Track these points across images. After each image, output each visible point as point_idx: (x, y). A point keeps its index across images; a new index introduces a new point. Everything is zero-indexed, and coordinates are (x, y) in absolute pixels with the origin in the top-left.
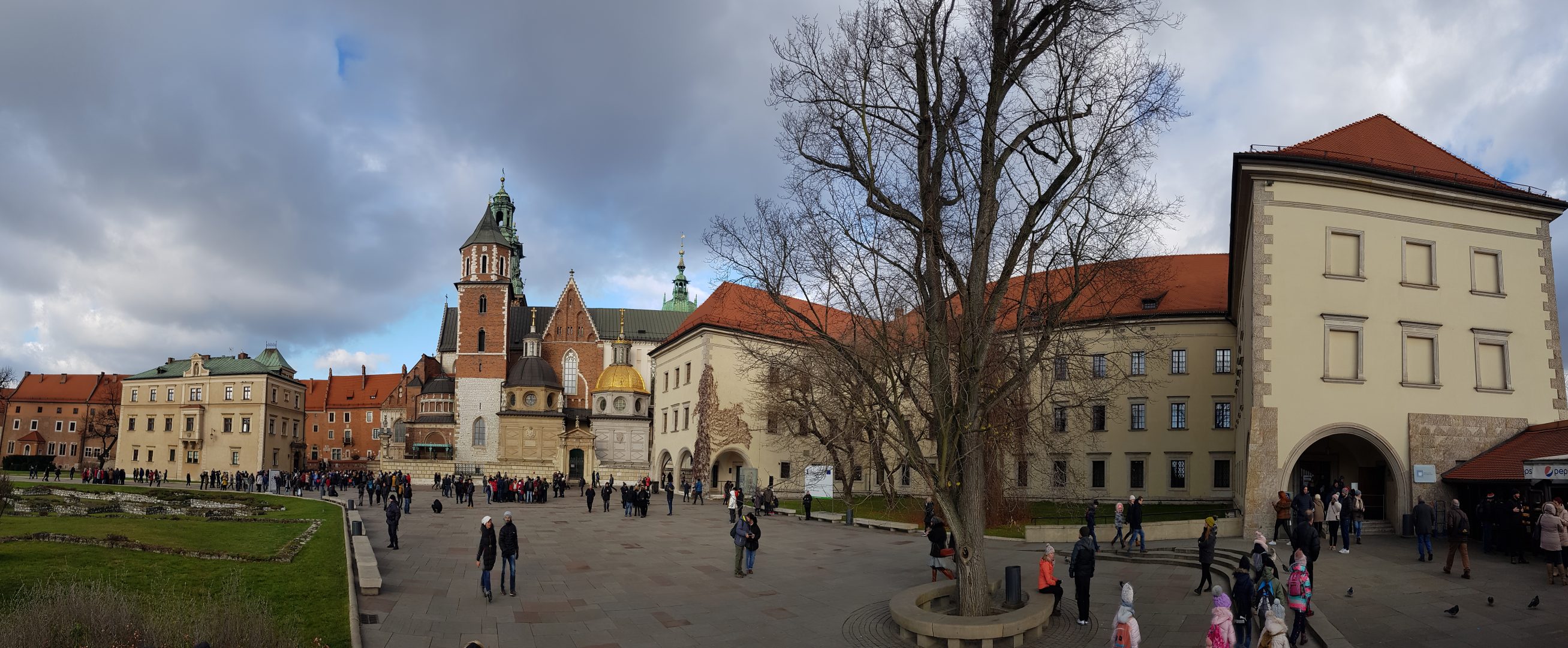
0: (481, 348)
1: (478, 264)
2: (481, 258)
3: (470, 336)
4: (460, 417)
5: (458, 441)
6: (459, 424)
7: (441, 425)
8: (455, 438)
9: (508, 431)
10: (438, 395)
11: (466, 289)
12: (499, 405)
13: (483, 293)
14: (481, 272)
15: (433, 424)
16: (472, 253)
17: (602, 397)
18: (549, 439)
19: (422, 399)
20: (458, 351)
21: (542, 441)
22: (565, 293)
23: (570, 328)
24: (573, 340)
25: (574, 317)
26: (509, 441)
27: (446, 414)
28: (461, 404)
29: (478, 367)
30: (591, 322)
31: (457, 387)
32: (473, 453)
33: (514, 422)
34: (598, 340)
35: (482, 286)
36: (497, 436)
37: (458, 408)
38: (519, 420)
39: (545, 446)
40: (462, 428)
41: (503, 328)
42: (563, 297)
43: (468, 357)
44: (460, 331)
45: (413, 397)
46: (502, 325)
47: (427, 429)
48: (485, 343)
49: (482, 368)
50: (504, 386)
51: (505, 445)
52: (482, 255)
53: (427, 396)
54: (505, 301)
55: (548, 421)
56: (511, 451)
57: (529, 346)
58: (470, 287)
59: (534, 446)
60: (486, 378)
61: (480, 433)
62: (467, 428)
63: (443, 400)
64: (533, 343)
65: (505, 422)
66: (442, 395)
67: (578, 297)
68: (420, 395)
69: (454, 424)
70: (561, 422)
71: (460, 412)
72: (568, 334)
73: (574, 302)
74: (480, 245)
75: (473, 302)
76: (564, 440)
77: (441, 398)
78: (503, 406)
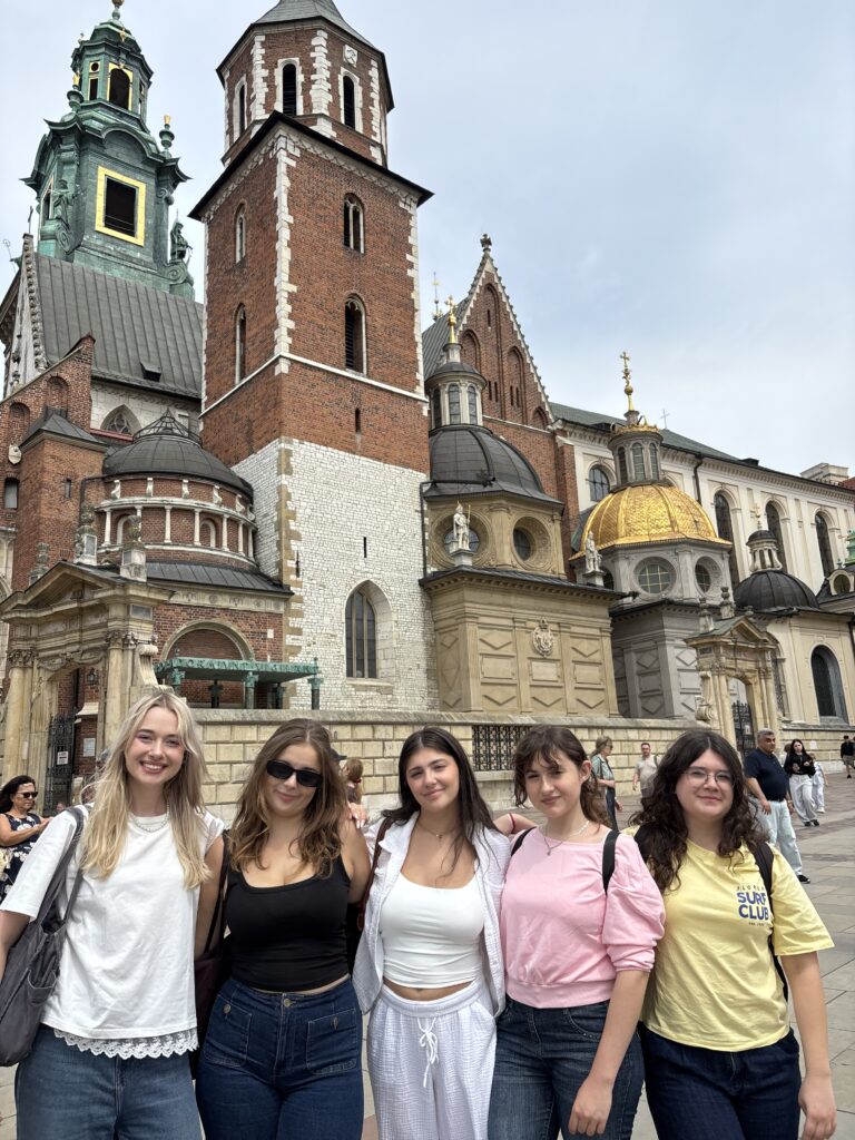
0: (353, 361)
1: (333, 91)
2: (341, 78)
3: (320, 307)
4: (298, 575)
5: (294, 654)
6: (300, 600)
7: (227, 597)
8: (286, 650)
9: (482, 633)
10: (202, 490)
11: (303, 151)
12: (420, 552)
13: (350, 190)
14: (343, 122)
15: (203, 591)
16: (313, 49)
17: (656, 559)
18: (584, 659)
19: (119, 495)
20: (283, 346)
21: (572, 665)
22: (478, 290)
23: (493, 385)
24: (503, 415)
25: (500, 358)
26: (489, 662)
27: (238, 561)
28: (303, 533)
29: (352, 418)
30: (536, 380)
31: (289, 471)
32: (349, 704)
33: (501, 602)
34: (558, 426)
35: (352, 167)
36: (420, 650)
37: (294, 545)
38: (513, 600)
39: (578, 680)
40: (310, 617)
41: (412, 318)
42: (475, 298)
43: (317, 374)
44: (290, 281)
45: (69, 481)
46: (410, 309)
47: (178, 609)
48: (364, 349)
49: (363, 424)
50: (433, 497)
51: (481, 676)
52: (343, 70)
53: (150, 487)
54: (411, 240)
55: (578, 608)
56: (498, 694)
57: (464, 398)
58: (317, 150)
59: (555, 678)
60: (379, 460)
61: (360, 641)
62: (327, 620)
63: (224, 509)
64: (472, 392)
65: (475, 602)
66: (219, 491)
67: (508, 309)
68: (103, 478)
69: (280, 599)
70: (605, 612)
71: (301, 559)
72: (490, 398)
73: (498, 319)
74: (341, 36)
75: (323, 202)
76: (722, 650)
77: (215, 502)
78: (460, 553)
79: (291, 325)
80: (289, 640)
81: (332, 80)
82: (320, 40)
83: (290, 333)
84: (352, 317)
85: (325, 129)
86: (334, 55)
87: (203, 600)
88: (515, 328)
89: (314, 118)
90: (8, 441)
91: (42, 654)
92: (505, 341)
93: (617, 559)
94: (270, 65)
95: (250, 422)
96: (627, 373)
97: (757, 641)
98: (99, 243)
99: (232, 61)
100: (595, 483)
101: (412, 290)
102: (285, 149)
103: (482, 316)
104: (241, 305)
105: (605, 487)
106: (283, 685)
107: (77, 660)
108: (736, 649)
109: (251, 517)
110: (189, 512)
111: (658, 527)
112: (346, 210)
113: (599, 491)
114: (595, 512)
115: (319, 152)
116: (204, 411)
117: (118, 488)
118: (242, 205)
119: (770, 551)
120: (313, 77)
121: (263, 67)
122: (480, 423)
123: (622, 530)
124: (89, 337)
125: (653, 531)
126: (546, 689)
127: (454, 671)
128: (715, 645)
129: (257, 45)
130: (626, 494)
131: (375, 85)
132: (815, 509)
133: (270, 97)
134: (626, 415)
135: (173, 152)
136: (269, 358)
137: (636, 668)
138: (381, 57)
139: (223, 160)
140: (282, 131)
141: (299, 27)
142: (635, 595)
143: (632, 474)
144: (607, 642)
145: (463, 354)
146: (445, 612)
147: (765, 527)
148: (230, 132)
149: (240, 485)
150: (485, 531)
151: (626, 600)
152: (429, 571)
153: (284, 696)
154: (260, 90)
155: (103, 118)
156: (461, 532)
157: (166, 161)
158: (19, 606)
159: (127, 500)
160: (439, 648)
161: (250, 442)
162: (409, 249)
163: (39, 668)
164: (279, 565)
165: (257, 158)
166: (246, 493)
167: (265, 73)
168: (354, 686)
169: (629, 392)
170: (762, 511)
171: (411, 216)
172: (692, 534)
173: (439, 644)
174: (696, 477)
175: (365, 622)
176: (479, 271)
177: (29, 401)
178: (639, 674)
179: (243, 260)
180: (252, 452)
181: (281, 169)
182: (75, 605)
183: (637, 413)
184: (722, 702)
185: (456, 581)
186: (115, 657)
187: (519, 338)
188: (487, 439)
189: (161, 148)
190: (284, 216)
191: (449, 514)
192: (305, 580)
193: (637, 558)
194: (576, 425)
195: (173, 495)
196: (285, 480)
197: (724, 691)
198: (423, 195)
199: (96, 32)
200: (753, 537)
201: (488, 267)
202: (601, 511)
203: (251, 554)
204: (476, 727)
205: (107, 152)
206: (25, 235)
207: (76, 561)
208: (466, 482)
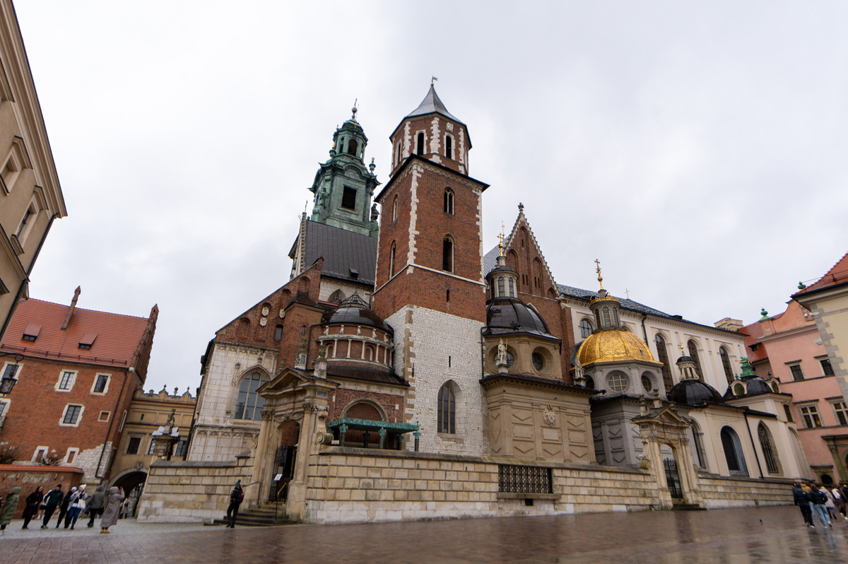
0: (447, 266)
1: (441, 143)
2: (445, 137)
3: (431, 241)
4: (413, 376)
5: (409, 419)
6: (414, 389)
7: (376, 387)
8: (405, 416)
9: (514, 411)
10: (368, 331)
11: (425, 170)
12: (481, 365)
13: (448, 186)
14: (445, 155)
15: (363, 383)
16: (432, 126)
17: (618, 371)
18: (576, 429)
19: (327, 334)
20: (411, 260)
21: (568, 431)
22: (516, 230)
23: (525, 276)
24: (531, 292)
25: (529, 263)
26: (517, 427)
27: (383, 368)
28: (416, 354)
29: (445, 294)
30: (549, 274)
31: (410, 321)
32: (439, 448)
33: (525, 394)
34: (562, 297)
35: (449, 175)
36: (480, 419)
37: (412, 360)
38: (532, 393)
39: (571, 440)
40: (418, 398)
41: (478, 245)
42: (515, 233)
43: (428, 273)
44: (416, 230)
45: (305, 326)
46: (477, 241)
47: (350, 392)
48: (453, 260)
49: (451, 298)
50: (487, 335)
51: (512, 435)
52: (446, 133)
53: (342, 329)
54: (478, 208)
55: (571, 399)
56: (522, 447)
57: (507, 283)
58: (432, 169)
59: (557, 439)
60: (459, 315)
61: (446, 412)
62: (428, 400)
63: (378, 341)
64: (511, 280)
65: (512, 393)
66: (375, 332)
67: (533, 239)
68: (321, 325)
69: (404, 388)
70: (587, 401)
71: (415, 368)
72: (524, 283)
73: (528, 244)
74: (445, 119)
75: (434, 192)
76: (654, 427)
77: (373, 337)
78: (501, 366)
79: (416, 250)
80: (407, 411)
81: (441, 138)
82: (435, 122)
83: (415, 254)
84: (447, 246)
85: (436, 159)
86: (442, 127)
87: (363, 388)
88: (537, 248)
89: (431, 155)
90: (280, 307)
91: (277, 414)
92: (531, 254)
93: (596, 371)
94: (412, 134)
95: (395, 297)
96: (599, 270)
97: (678, 422)
98: (338, 214)
99: (396, 134)
100: (584, 328)
101: (479, 231)
102: (417, 170)
103: (520, 242)
104: (394, 241)
105: (590, 331)
106: (403, 435)
107: (291, 418)
108: (663, 426)
109: (392, 345)
110: (360, 342)
111: (619, 354)
112: (446, 195)
113: (587, 332)
114: (583, 344)
115: (433, 170)
116: (375, 292)
117: (327, 330)
118: (397, 195)
119: (690, 368)
120: (431, 137)
121: (409, 135)
122: (516, 296)
123: (598, 355)
124: (321, 258)
125: (616, 356)
126: (551, 445)
127: (498, 432)
128: (651, 423)
129: (407, 126)
130: (599, 335)
131: (462, 139)
132: (719, 345)
133: (412, 147)
134: (599, 292)
135: (375, 173)
136: (403, 266)
137: (608, 435)
138: (465, 127)
139: (390, 176)
140: (415, 162)
141: (426, 117)
142: (604, 392)
143: (603, 324)
144: (588, 419)
145: (506, 261)
146: (493, 399)
147: (687, 354)
148: (393, 164)
149: (388, 328)
150: (516, 354)
151: (598, 395)
152: (485, 375)
153: (403, 441)
154: (407, 145)
155: (344, 160)
156: (502, 354)
157: (371, 177)
158: (268, 389)
159: (331, 336)
160: (490, 418)
161: (394, 307)
162: (477, 212)
163: (274, 421)
164: (404, 370)
165: (404, 174)
166: (390, 333)
167: (410, 137)
168: (441, 438)
169: (600, 280)
170: (685, 345)
171: (478, 196)
172: (639, 358)
173: (490, 417)
174: (643, 326)
175: (449, 402)
176: (517, 221)
177: (291, 288)
178: (610, 438)
179: (397, 220)
180: (394, 312)
181: (414, 178)
182: (292, 389)
183: (606, 291)
184: (656, 458)
185: (499, 381)
186: (307, 417)
187: (539, 253)
188: (518, 305)
189: (370, 172)
190: (414, 199)
191: (496, 344)
192: (417, 378)
193: (607, 371)
194: (571, 297)
195: (353, 334)
196: (408, 326)
197: (657, 452)
198: (485, 186)
199: (345, 125)
200: (680, 360)
201: (522, 219)
202: (586, 344)
203: (390, 364)
204: (501, 466)
205: (345, 174)
206: (304, 213)
207: (296, 367)
208: (505, 328)
